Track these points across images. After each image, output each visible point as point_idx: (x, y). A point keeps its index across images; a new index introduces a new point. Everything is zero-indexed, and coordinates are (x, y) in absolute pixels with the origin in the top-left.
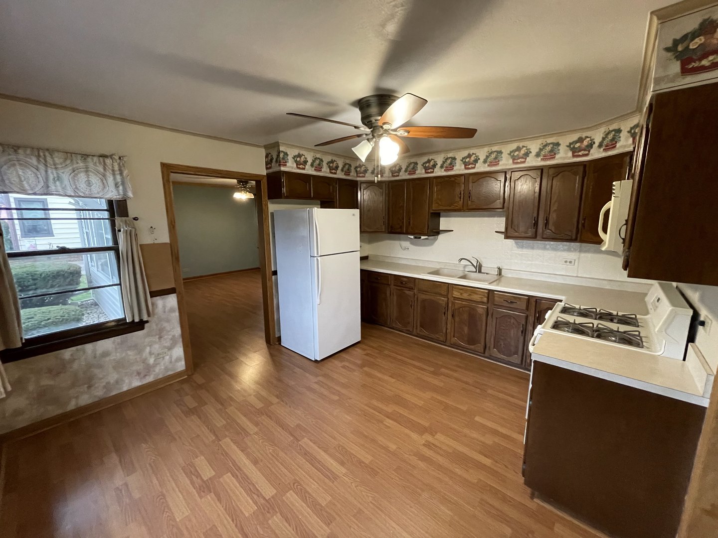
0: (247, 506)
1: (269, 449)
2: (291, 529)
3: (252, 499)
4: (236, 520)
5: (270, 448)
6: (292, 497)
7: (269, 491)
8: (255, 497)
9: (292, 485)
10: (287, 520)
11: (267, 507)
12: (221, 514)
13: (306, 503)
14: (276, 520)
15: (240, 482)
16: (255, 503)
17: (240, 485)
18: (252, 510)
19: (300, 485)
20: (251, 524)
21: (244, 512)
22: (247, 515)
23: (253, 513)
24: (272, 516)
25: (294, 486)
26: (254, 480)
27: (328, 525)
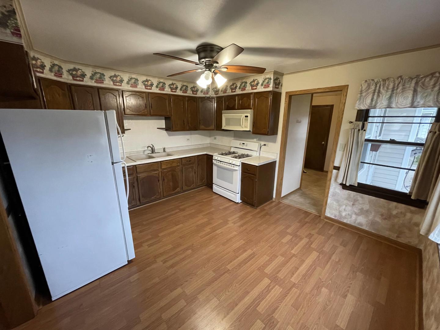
0: (277, 291)
1: (236, 286)
2: (283, 269)
3: (272, 289)
4: (285, 295)
5: (234, 286)
6: (268, 270)
7: (266, 281)
8: (271, 287)
9: (260, 271)
10: (280, 271)
11: (275, 281)
12: (285, 304)
13: (269, 264)
14: (281, 275)
15: (263, 299)
16: (274, 287)
17: (265, 298)
18: (278, 288)
19: (260, 267)
20: (285, 286)
21: (280, 292)
22: (281, 289)
23: (280, 286)
24: (279, 277)
25: (260, 270)
26: (260, 290)
27: (277, 256)
